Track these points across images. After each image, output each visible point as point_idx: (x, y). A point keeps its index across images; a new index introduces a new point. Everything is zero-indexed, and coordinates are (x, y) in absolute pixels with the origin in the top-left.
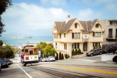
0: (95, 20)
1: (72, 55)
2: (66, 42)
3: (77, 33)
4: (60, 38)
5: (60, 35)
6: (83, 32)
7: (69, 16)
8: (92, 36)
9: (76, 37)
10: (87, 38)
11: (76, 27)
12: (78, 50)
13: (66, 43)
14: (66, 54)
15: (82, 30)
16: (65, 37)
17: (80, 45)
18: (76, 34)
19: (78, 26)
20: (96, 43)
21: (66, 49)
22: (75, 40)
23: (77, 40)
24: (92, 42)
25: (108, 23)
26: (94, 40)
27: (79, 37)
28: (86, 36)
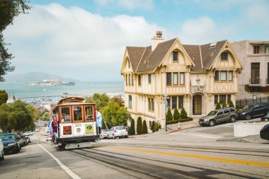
0: (218, 43)
1: (167, 124)
2: (153, 93)
3: (177, 73)
4: (140, 84)
5: (139, 77)
6: (193, 70)
7: (159, 34)
8: (213, 79)
9: (176, 83)
10: (202, 84)
11: (175, 59)
12: (180, 111)
13: (154, 96)
14: (152, 120)
15: (189, 66)
16: (150, 81)
17: (185, 100)
18: (176, 75)
19: (180, 57)
20: (223, 96)
21: (153, 109)
22: (174, 89)
23: (177, 89)
24: (213, 94)
25: (249, 49)
26: (217, 88)
27: (182, 83)
28: (198, 80)
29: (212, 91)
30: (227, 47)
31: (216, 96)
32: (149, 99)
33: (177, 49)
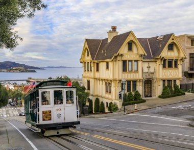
0: (165, 36)
1: (124, 105)
2: (111, 78)
3: (131, 61)
4: (98, 70)
5: (97, 64)
8: (161, 67)
9: (130, 69)
10: (152, 70)
11: (130, 49)
13: (111, 81)
14: (109, 102)
15: (141, 55)
16: (108, 67)
17: (138, 84)
18: (130, 63)
19: (134, 47)
20: (169, 81)
21: (110, 92)
22: (129, 75)
23: (132, 75)
24: (161, 79)
25: (187, 42)
26: (165, 75)
27: (136, 69)
28: (149, 67)
29: (161, 77)
30: (173, 39)
31: (164, 81)
32: (106, 83)
33: (132, 41)
